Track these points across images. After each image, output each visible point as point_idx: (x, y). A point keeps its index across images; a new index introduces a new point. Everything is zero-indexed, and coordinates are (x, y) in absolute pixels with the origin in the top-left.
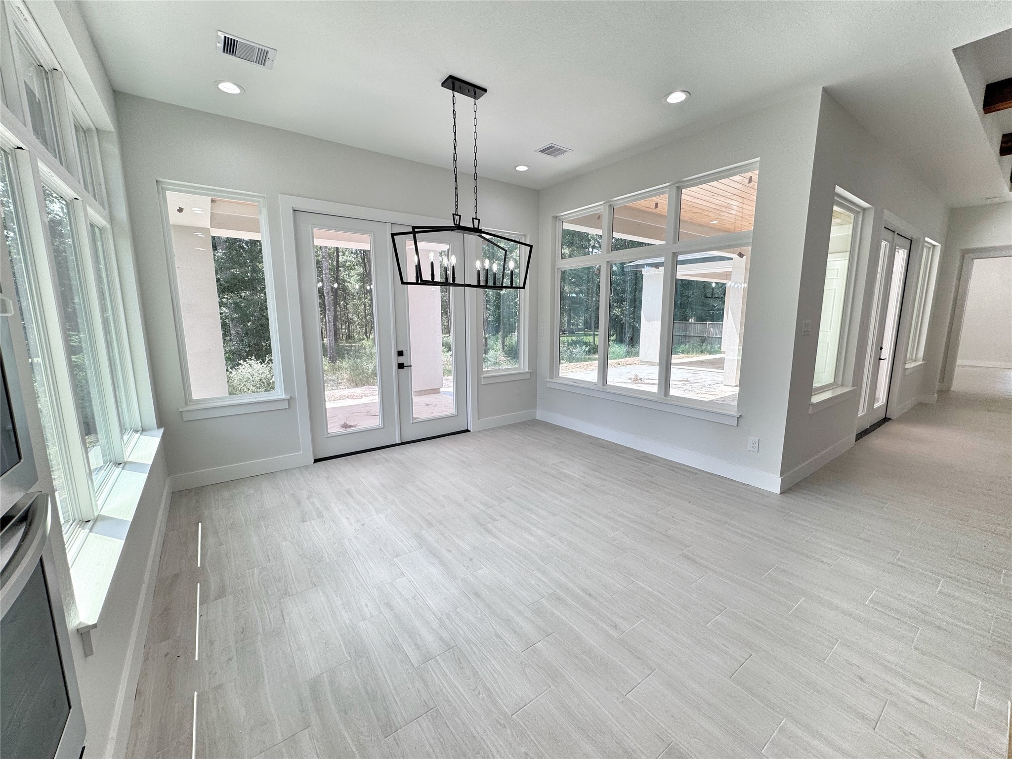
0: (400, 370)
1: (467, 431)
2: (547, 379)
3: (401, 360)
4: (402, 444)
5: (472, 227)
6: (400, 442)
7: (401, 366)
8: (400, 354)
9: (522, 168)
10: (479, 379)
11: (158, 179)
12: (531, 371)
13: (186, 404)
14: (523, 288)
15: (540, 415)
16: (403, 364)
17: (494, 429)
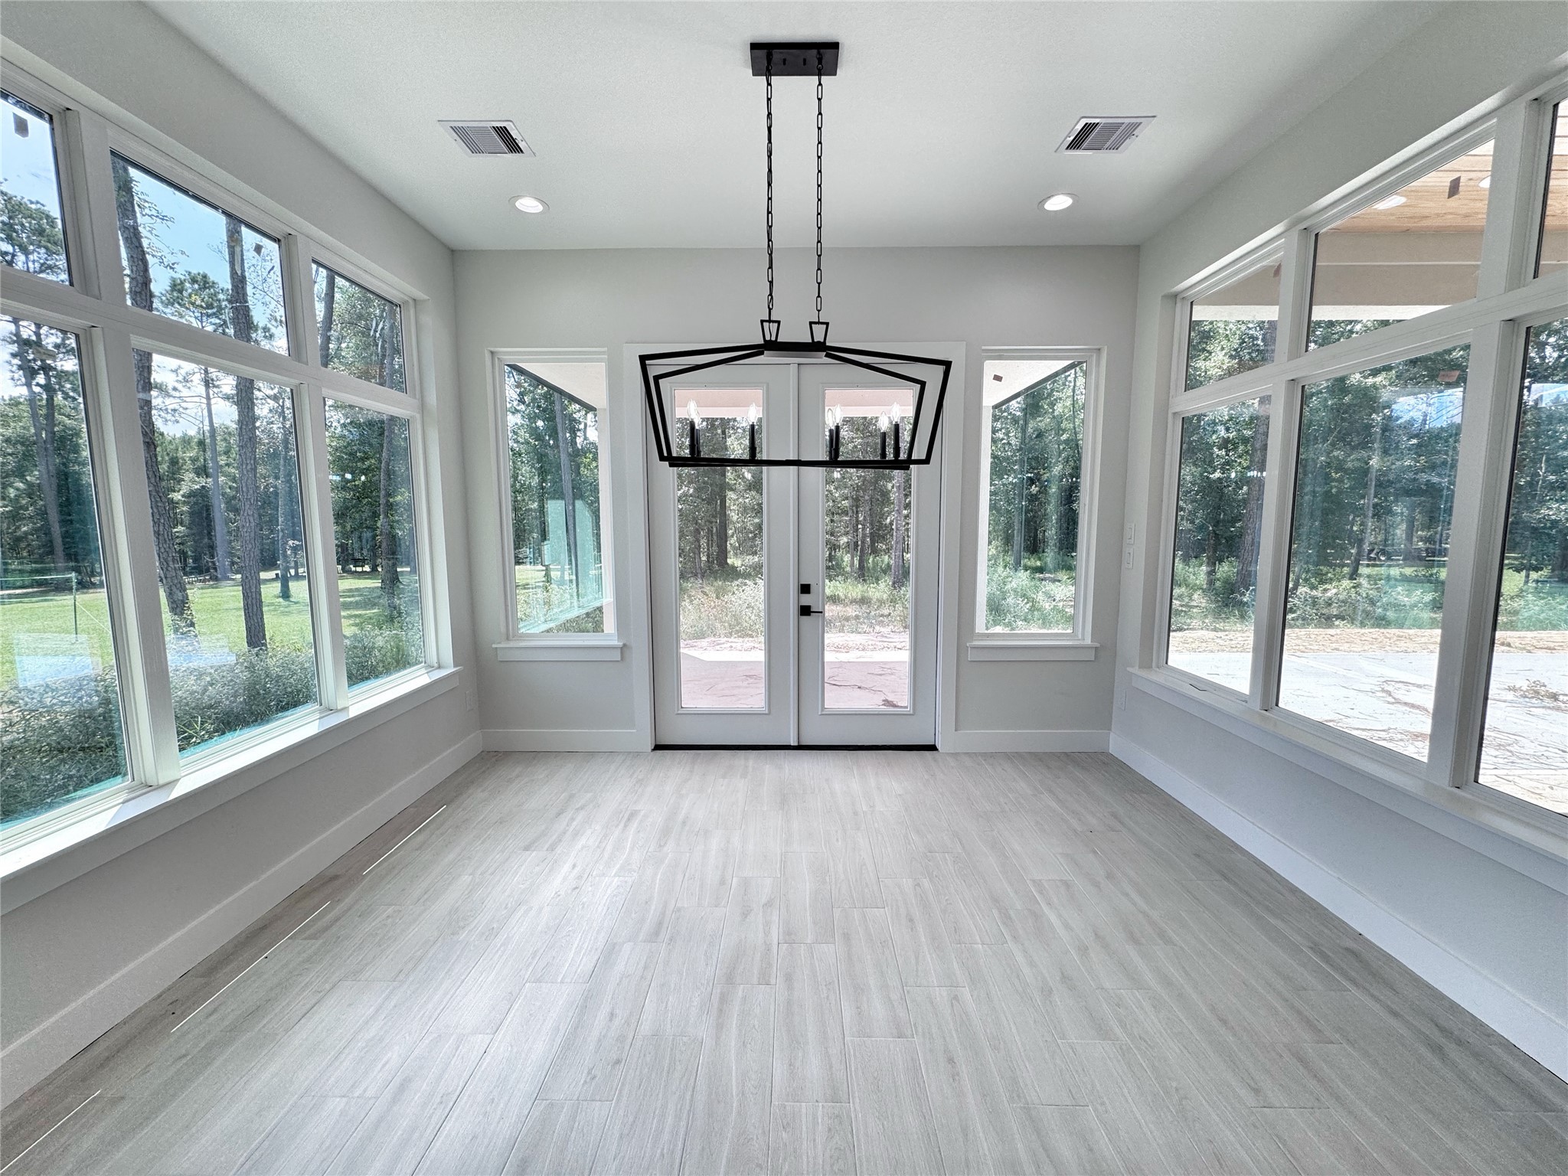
0: (804, 618)
1: (932, 748)
2: (1133, 667)
3: (806, 600)
4: (800, 747)
5: (810, 341)
6: (796, 744)
7: (805, 611)
8: (805, 589)
9: (1059, 203)
10: (961, 648)
11: (492, 349)
12: (1098, 645)
13: (508, 639)
14: (927, 461)
15: (1118, 745)
16: (809, 607)
17: (986, 756)
